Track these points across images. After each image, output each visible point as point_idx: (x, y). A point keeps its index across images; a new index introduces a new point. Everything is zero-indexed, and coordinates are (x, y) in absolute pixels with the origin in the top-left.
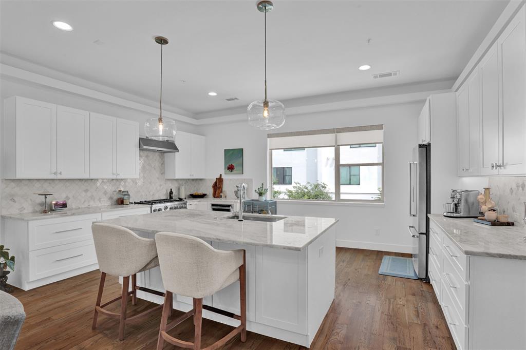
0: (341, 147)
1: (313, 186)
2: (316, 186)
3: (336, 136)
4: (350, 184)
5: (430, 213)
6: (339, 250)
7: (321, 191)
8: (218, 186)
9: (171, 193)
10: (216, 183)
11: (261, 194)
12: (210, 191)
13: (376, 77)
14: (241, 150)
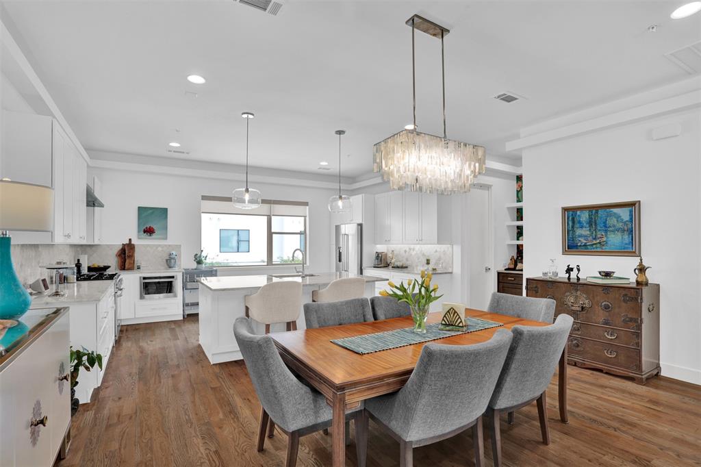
3: (271, 207)
8: (126, 254)
10: (123, 250)
14: (165, 210)
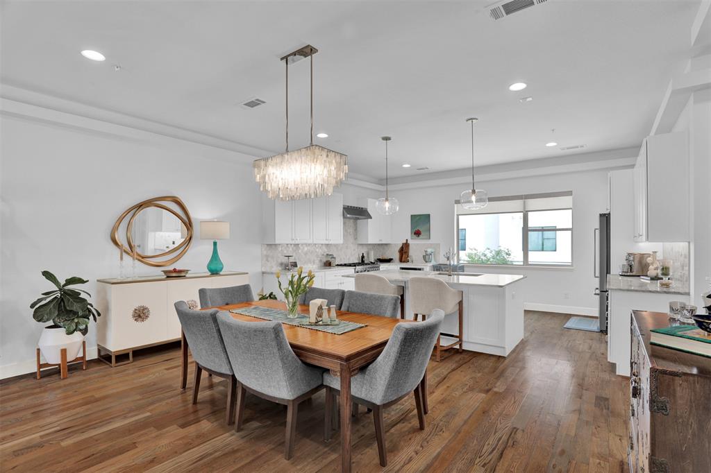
0: (529, 213)
1: (494, 253)
2: (498, 253)
3: (524, 202)
4: (543, 250)
5: (610, 273)
6: (526, 312)
7: (504, 259)
8: (404, 251)
9: (363, 257)
10: (402, 247)
11: (448, 259)
12: (396, 256)
13: (563, 149)
14: (428, 216)
